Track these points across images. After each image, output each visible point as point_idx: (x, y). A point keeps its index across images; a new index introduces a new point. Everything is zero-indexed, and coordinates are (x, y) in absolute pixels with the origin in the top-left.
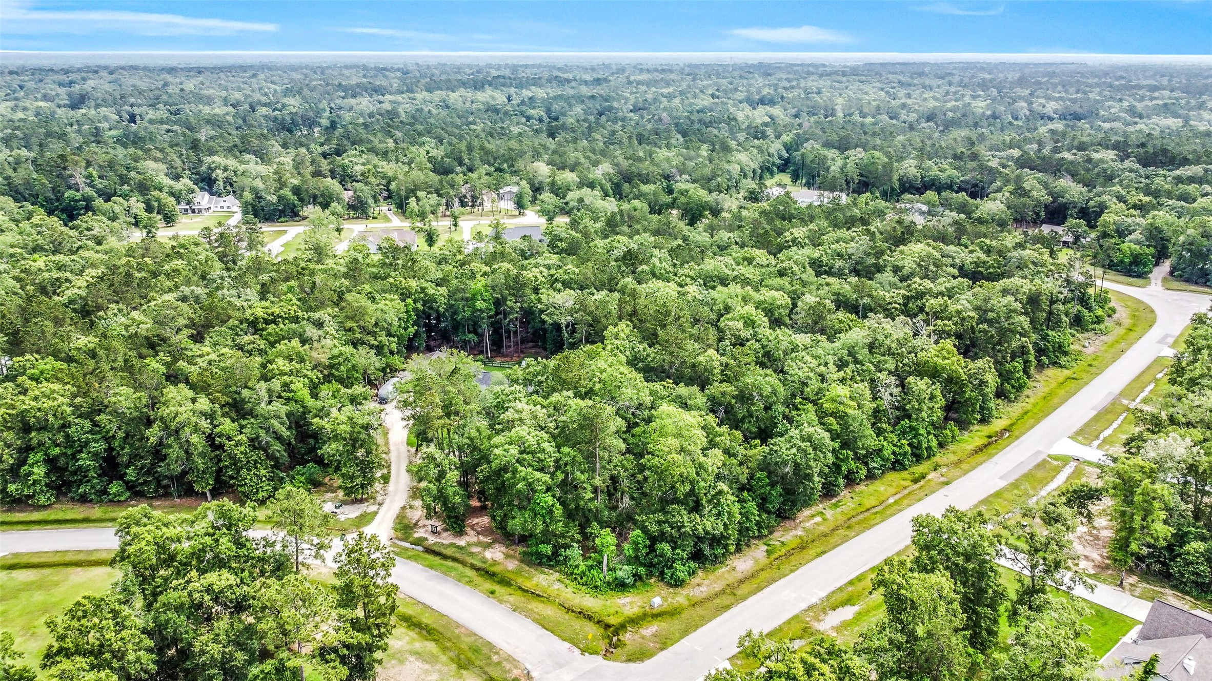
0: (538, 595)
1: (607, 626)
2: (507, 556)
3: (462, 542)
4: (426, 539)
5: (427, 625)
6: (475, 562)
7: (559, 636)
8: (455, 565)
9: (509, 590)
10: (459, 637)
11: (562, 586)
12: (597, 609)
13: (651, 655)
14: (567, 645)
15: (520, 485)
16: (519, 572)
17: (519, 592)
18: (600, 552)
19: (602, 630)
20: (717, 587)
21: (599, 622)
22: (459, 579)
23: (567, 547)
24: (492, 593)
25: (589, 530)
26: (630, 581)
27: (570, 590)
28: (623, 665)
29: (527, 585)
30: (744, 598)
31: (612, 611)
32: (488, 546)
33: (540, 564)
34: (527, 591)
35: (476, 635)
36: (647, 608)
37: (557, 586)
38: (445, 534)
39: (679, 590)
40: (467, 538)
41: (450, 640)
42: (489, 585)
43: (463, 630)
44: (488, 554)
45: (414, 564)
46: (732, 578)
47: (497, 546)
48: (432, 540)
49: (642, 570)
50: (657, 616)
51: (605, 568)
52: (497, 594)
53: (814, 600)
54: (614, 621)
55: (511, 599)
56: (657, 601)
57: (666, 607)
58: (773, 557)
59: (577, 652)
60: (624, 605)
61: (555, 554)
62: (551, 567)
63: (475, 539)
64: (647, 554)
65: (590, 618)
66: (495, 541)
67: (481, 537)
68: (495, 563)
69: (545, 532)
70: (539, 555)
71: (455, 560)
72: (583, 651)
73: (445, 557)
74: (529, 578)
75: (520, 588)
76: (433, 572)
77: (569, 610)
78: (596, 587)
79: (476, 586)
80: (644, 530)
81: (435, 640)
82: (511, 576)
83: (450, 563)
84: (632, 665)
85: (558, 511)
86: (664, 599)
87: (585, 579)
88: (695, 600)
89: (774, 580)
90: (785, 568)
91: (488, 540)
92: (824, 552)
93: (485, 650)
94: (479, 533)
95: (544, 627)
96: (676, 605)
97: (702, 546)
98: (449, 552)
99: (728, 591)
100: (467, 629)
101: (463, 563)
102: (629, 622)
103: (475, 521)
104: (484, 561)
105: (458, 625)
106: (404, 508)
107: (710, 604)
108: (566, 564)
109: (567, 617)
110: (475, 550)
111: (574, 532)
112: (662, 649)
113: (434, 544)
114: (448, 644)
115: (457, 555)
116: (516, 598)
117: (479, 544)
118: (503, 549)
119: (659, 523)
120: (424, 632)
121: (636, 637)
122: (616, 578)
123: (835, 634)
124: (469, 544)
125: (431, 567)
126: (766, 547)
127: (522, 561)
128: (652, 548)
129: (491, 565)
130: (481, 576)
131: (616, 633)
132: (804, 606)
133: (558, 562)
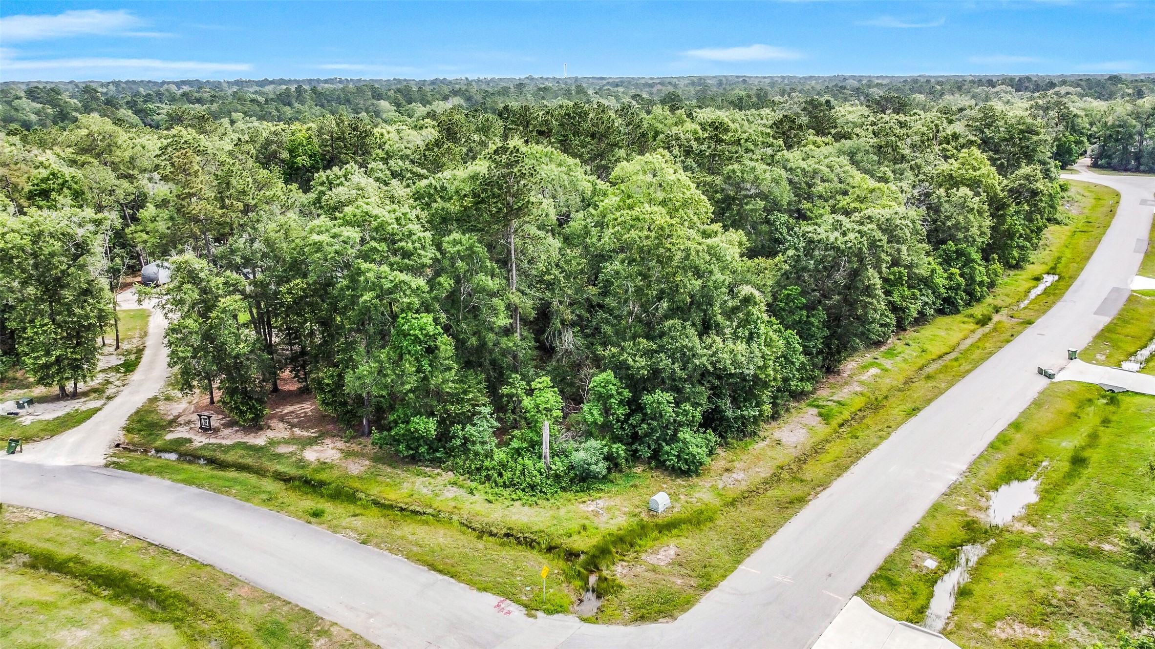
0: (415, 513)
1: (571, 555)
2: (348, 454)
3: (259, 440)
4: (190, 441)
5: (159, 589)
6: (281, 468)
7: (470, 583)
8: (243, 476)
9: (352, 508)
10: (234, 606)
11: (462, 493)
12: (542, 527)
13: (687, 604)
14: (491, 599)
15: (367, 297)
16: (372, 477)
17: (375, 510)
18: (532, 425)
19: (562, 564)
20: (764, 471)
21: (550, 549)
22: (249, 495)
23: (468, 419)
24: (317, 514)
25: (505, 390)
26: (601, 468)
27: (479, 497)
28: (632, 629)
29: (392, 495)
30: (824, 485)
31: (575, 526)
32: (312, 442)
33: (414, 459)
34: (391, 507)
35: (273, 597)
36: (644, 516)
37: (451, 492)
38: (226, 432)
39: (694, 480)
40: (270, 434)
41: (211, 615)
42: (310, 503)
43: (244, 591)
44: (311, 455)
45: (154, 479)
46: (783, 456)
47: (328, 441)
48: (199, 440)
49: (619, 449)
50: (669, 527)
51: (546, 450)
52: (327, 517)
53: (952, 477)
54: (580, 543)
55: (358, 522)
56: (662, 500)
57: (679, 511)
58: (835, 423)
59: (517, 612)
60: (596, 514)
61: (444, 436)
62: (436, 462)
63: (287, 434)
64: (628, 416)
65: (530, 544)
66: (322, 435)
67: (297, 431)
68: (323, 466)
69: (423, 388)
70: (414, 439)
71: (242, 468)
72: (531, 608)
73: (222, 465)
74: (397, 485)
75: (376, 503)
76: (193, 489)
77: (484, 532)
78: (533, 487)
79: (281, 507)
80: (620, 368)
81: (172, 620)
82: (357, 485)
83: (232, 474)
84: (651, 630)
85: (446, 346)
86: (674, 497)
87: (507, 475)
88: (731, 495)
89: (857, 455)
90: (867, 435)
91: (311, 433)
92: (916, 410)
93: (295, 629)
94: (293, 426)
95: (432, 567)
96: (700, 506)
97: (721, 403)
98: (230, 457)
99: (785, 475)
100: (254, 589)
101: (260, 472)
102: (614, 543)
103: (289, 409)
104: (302, 464)
105: (233, 581)
106: (154, 400)
107: (761, 500)
108: (466, 451)
109: (480, 545)
110: (282, 449)
111: (477, 394)
112: (707, 589)
113: (203, 448)
114: (207, 626)
115: (249, 461)
116: (371, 520)
117: (293, 440)
118: (340, 444)
119: (649, 354)
120: (152, 606)
121: (638, 570)
122: (572, 467)
123: (1030, 529)
124: (272, 443)
125: (189, 482)
126: (815, 411)
127: (376, 459)
128: (635, 406)
129: (316, 471)
130: (294, 488)
131: (593, 565)
132: (942, 488)
133: (450, 453)
